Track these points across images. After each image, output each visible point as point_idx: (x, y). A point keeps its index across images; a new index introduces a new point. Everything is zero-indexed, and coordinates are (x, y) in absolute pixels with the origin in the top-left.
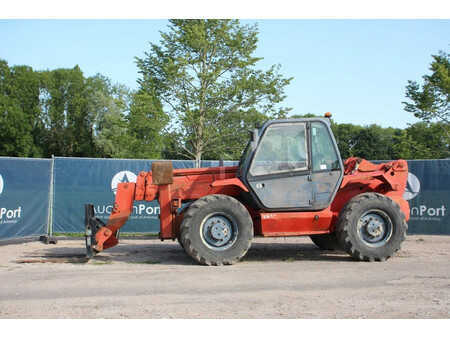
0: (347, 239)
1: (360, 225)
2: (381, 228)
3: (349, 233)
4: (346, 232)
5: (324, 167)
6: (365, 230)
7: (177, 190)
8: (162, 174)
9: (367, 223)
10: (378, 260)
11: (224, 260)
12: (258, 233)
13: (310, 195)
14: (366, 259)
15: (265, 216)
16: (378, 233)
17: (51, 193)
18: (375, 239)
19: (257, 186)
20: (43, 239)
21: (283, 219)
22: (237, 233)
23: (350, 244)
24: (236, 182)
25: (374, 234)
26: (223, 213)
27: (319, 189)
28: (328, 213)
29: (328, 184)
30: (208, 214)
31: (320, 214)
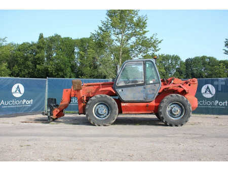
0: (161, 116)
1: (168, 109)
2: (179, 111)
3: (162, 113)
4: (161, 112)
5: (151, 82)
6: (171, 112)
7: (89, 93)
8: (77, 85)
9: (172, 108)
10: (177, 126)
11: (104, 124)
12: (120, 112)
13: (144, 95)
14: (171, 125)
15: (123, 104)
16: (177, 113)
17: (47, 91)
18: (176, 116)
19: (119, 91)
20: (43, 114)
21: (132, 106)
22: (110, 112)
23: (163, 118)
24: (110, 89)
25: (175, 114)
26: (104, 103)
27: (149, 93)
28: (153, 103)
29: (154, 90)
30: (96, 103)
31: (149, 104)
